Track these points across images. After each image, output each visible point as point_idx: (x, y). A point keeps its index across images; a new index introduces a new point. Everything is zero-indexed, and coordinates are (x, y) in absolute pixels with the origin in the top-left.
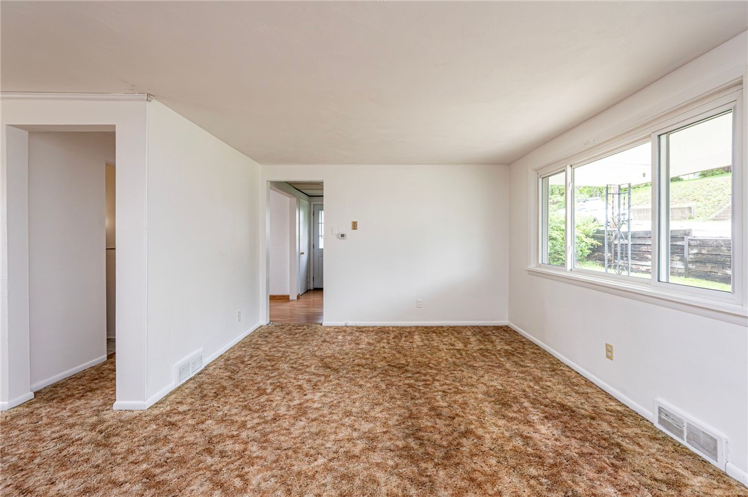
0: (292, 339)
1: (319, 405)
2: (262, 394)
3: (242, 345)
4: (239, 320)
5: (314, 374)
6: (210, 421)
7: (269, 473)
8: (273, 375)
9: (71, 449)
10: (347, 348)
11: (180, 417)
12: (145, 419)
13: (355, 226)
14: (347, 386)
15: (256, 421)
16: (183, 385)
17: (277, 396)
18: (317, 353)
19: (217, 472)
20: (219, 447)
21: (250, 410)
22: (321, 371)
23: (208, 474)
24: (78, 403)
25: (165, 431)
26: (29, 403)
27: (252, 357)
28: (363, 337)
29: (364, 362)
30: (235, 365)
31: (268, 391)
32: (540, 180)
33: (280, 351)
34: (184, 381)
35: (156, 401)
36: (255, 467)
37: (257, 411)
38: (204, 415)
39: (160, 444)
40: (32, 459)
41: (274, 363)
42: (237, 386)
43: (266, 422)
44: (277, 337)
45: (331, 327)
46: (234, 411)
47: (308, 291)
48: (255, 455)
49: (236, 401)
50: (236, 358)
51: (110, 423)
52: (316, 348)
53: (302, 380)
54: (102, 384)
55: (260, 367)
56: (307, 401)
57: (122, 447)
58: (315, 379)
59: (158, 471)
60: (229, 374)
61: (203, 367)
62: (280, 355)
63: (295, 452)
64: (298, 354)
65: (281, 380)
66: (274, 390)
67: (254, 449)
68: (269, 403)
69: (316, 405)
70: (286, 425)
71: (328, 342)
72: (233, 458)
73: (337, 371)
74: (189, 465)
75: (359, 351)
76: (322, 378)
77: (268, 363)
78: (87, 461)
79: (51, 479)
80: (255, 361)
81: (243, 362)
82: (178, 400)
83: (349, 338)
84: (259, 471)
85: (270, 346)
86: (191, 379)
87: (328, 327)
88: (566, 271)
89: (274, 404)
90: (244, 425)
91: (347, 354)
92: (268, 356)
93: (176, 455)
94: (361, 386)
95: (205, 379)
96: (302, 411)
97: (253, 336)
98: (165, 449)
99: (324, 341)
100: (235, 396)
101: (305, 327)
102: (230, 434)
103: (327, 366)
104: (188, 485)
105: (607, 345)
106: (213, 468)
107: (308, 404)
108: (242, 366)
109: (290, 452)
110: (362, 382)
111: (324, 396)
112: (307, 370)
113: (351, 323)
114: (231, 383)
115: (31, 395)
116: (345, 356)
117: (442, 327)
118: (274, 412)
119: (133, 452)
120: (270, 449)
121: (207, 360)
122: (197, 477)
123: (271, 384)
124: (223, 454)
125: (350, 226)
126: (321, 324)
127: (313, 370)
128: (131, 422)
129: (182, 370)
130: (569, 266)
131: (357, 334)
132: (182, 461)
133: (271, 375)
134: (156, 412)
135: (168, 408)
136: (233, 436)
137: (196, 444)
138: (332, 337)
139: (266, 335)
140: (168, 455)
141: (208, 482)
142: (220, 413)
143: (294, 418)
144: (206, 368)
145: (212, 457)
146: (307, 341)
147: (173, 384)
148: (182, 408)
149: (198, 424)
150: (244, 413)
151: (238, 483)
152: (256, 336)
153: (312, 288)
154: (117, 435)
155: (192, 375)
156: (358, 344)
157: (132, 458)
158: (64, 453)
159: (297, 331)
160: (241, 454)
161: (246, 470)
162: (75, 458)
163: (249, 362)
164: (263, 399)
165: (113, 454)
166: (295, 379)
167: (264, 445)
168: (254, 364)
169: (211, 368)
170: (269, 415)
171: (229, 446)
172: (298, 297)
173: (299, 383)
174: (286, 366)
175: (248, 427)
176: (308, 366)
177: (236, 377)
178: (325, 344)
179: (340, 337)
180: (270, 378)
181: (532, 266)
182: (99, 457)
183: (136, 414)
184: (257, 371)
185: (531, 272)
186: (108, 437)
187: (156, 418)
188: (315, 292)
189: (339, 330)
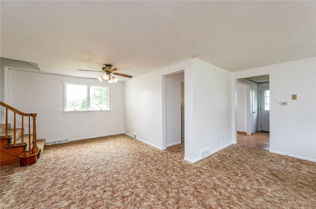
0: (250, 154)
1: (271, 195)
2: (236, 175)
3: (225, 150)
4: (223, 139)
5: (266, 177)
6: (214, 178)
8: (241, 168)
9: (175, 167)
10: (289, 169)
11: (203, 171)
12: (193, 167)
13: (294, 97)
14: (292, 193)
15: (235, 186)
16: (204, 159)
17: (245, 180)
18: (267, 166)
19: (219, 200)
20: (219, 190)
21: (231, 180)
22: (271, 177)
23: (216, 199)
24: (176, 154)
25: (199, 174)
26: (166, 150)
27: (230, 157)
28: (304, 166)
29: (306, 183)
30: (222, 158)
31: (240, 175)
33: (244, 158)
34: (204, 158)
35: (196, 162)
37: (235, 182)
38: (212, 174)
39: (198, 178)
40: (167, 166)
41: (241, 163)
42: (224, 167)
43: (240, 189)
44: (242, 151)
45: (275, 154)
46: (224, 178)
47: (257, 132)
48: (235, 202)
49: (225, 174)
50: (223, 155)
51: (183, 164)
52: (266, 163)
53: (259, 177)
54: (180, 150)
55: (234, 163)
56: (263, 189)
57: (187, 173)
58: (267, 180)
59: (198, 187)
60: (220, 161)
61: (210, 155)
62: (244, 160)
64: (254, 163)
65: (246, 173)
66: (243, 176)
67: (235, 199)
68: (240, 181)
69: (269, 194)
70: (251, 195)
71: (274, 162)
72: (225, 198)
73: (283, 180)
74: (208, 191)
75: (301, 174)
76: (272, 181)
77: (238, 162)
78: (179, 173)
79: (171, 174)
80: (232, 159)
81: (226, 158)
82: (202, 164)
83: (291, 164)
85: (238, 154)
86: (206, 158)
87: (273, 154)
89: (243, 183)
90: (228, 185)
91: (290, 173)
92: (238, 159)
93: (203, 184)
94: (305, 197)
95: (211, 159)
96: (260, 193)
97: (230, 147)
98: (199, 180)
99: (271, 161)
100: (224, 172)
101: (257, 150)
102: (223, 186)
103: (275, 175)
104: (208, 198)
106: (217, 197)
107: (264, 191)
108: (226, 160)
110: (305, 195)
111: (274, 191)
112: (261, 173)
113: (291, 155)
114: (222, 165)
115: (165, 148)
116: (289, 174)
118: (243, 187)
119: (190, 176)
120: (243, 203)
121: (212, 152)
122: (211, 197)
123: (240, 172)
124: (221, 193)
125: (291, 97)
126: (268, 151)
127: (265, 174)
128: (188, 166)
129: (203, 153)
131: (298, 163)
132: (205, 188)
133: (240, 168)
134: (196, 165)
135: (199, 166)
136: (224, 188)
137: (210, 184)
138: (277, 160)
139: (236, 148)
140: (201, 183)
141: (215, 202)
142: (218, 176)
143: (255, 195)
144: (211, 155)
145: (217, 192)
146: (259, 157)
147: (200, 158)
148: (204, 168)
149: (210, 176)
150: (228, 180)
152: (231, 148)
153: (260, 130)
154: (185, 168)
155: (206, 157)
156: (300, 170)
157: (190, 178)
158: (174, 168)
159: (253, 151)
160: (229, 198)
161: (232, 206)
162: (176, 170)
163: (229, 159)
164: (237, 178)
165: (185, 174)
166: (254, 175)
167: (240, 199)
168: (231, 160)
169: (213, 156)
170: (242, 187)
171: (223, 191)
172: (252, 134)
173: (256, 178)
174: (248, 166)
175: (231, 187)
176: (261, 171)
177: (223, 163)
178: (272, 163)
179: (283, 161)
180: (240, 169)
182: (182, 173)
183: (190, 164)
184: (233, 164)
186: (183, 168)
187: (196, 168)
188: (262, 133)
189: (282, 157)
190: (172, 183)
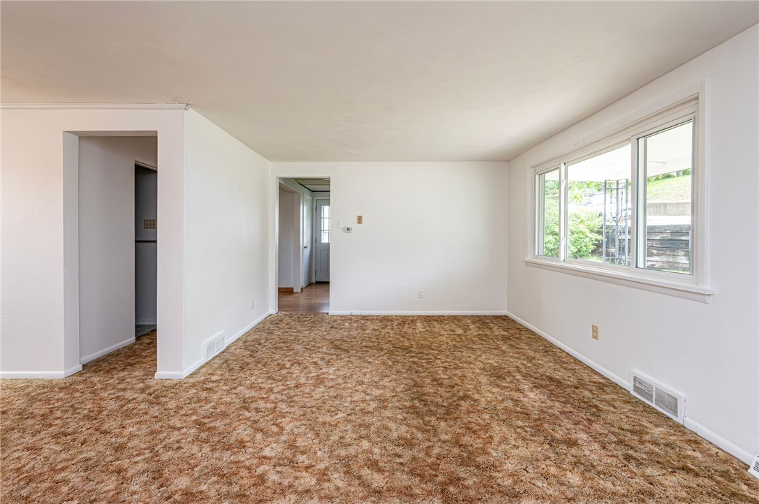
0: (301, 326)
1: (334, 377)
2: (282, 368)
3: (256, 330)
4: (253, 308)
5: (326, 353)
6: (241, 388)
7: (299, 423)
8: (290, 354)
9: (130, 405)
10: (354, 333)
11: (215, 384)
12: (185, 385)
13: (360, 220)
14: (357, 362)
15: (281, 387)
16: (211, 361)
17: (296, 370)
18: (326, 337)
19: (255, 422)
20: (254, 405)
21: (274, 380)
22: (332, 351)
23: (249, 423)
24: (122, 374)
25: (204, 394)
26: (80, 374)
27: (267, 340)
28: (369, 323)
29: (371, 344)
30: (253, 346)
31: (287, 366)
32: (537, 176)
33: (292, 335)
34: (211, 358)
35: (191, 373)
36: (287, 419)
37: (281, 381)
38: (234, 383)
39: (203, 403)
40: (100, 412)
41: (288, 345)
42: (259, 362)
43: (290, 389)
44: (288, 324)
45: (337, 316)
46: (260, 380)
47: (310, 285)
48: (285, 411)
49: (261, 374)
50: (253, 341)
51: (156, 388)
52: (325, 333)
53: (317, 358)
54: (137, 360)
55: (276, 348)
56: (323, 373)
57: (172, 404)
58: (328, 358)
59: (206, 421)
60: (249, 353)
61: (225, 348)
62: (292, 338)
63: (318, 409)
64: (309, 338)
65: (297, 358)
66: (292, 365)
67: (283, 407)
68: (290, 375)
69: (331, 377)
70: (307, 390)
71: (336, 328)
72: (267, 413)
73: (347, 351)
74: (231, 417)
75: (365, 335)
76: (334, 357)
77: (283, 345)
78: (146, 413)
79: (121, 425)
80: (270, 343)
81: (260, 344)
82: (209, 372)
83: (355, 325)
84: (290, 422)
85: (281, 331)
86: (216, 357)
87: (334, 316)
88: (559, 261)
89: (294, 376)
90: (271, 390)
91: (355, 338)
92: (282, 339)
93: (218, 410)
94: (370, 363)
95: (228, 356)
96: (320, 381)
97: (265, 323)
98: (208, 407)
99: (332, 327)
100: (259, 370)
101: (312, 316)
102: (260, 396)
103: (337, 348)
104: (234, 429)
105: (593, 326)
106: (252, 419)
107: (325, 376)
108: (260, 347)
109: (314, 409)
110: (370, 360)
111: (338, 370)
112: (320, 350)
113: (356, 312)
114: (252, 359)
115: (79, 367)
116: (353, 340)
117: (444, 316)
118: (295, 382)
119: (182, 408)
120: (296, 407)
121: (228, 342)
122: (240, 425)
123: (289, 361)
124: (257, 410)
125: (356, 220)
126: (328, 314)
127: (325, 350)
128: (174, 387)
129: (209, 348)
130: (562, 257)
131: (363, 322)
132: (224, 415)
133: (287, 354)
134: (192, 380)
135: (203, 378)
136: (263, 398)
137: (233, 403)
138: (339, 324)
139: (277, 322)
140: (212, 410)
141: (250, 429)
142: (249, 382)
143: (314, 386)
144: (228, 348)
145: (249, 412)
146: (316, 327)
147: (203, 360)
148: (214, 378)
149: (231, 389)
150: (269, 382)
151: (274, 429)
152: (267, 323)
153: (314, 282)
154: (165, 396)
155: (217, 354)
156: (364, 330)
157: (182, 412)
158: (125, 408)
159: (305, 319)
160: (274, 410)
161: (279, 420)
162: (135, 411)
163: (266, 344)
164: (284, 372)
165: (165, 409)
166: (310, 357)
167: (291, 404)
168: (270, 346)
169: (233, 348)
170: (292, 383)
171: (261, 404)
172: (302, 289)
173: (313, 360)
174: (299, 347)
175: (275, 391)
176: (320, 348)
177: (256, 355)
178: (333, 330)
179: (346, 324)
180: (287, 356)
181: (529, 258)
182: (155, 411)
183: (175, 382)
184: (274, 350)
185: (528, 263)
186: (157, 397)
187: (193, 385)
188: (318, 285)
189: (345, 318)
190: (129, 444)
